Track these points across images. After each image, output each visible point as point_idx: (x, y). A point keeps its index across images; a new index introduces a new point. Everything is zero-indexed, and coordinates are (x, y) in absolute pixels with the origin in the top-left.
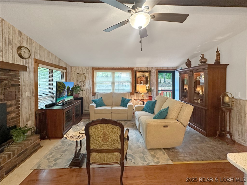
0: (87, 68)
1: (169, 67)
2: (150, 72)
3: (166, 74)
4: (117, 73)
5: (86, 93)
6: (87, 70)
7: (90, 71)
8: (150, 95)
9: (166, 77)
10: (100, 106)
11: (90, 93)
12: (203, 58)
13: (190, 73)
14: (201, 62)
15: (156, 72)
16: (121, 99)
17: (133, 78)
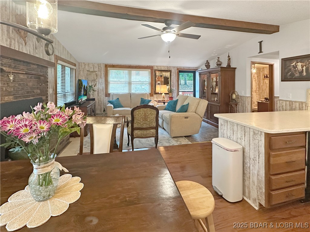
0: (99, 65)
1: (190, 67)
2: (170, 71)
3: (187, 74)
4: (134, 72)
5: (98, 94)
6: (98, 67)
7: (102, 68)
8: (171, 96)
9: (187, 78)
10: (117, 107)
11: (102, 94)
12: (219, 61)
13: (208, 74)
14: (218, 65)
15: (176, 72)
16: (141, 100)
17: (153, 77)
